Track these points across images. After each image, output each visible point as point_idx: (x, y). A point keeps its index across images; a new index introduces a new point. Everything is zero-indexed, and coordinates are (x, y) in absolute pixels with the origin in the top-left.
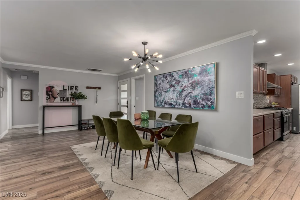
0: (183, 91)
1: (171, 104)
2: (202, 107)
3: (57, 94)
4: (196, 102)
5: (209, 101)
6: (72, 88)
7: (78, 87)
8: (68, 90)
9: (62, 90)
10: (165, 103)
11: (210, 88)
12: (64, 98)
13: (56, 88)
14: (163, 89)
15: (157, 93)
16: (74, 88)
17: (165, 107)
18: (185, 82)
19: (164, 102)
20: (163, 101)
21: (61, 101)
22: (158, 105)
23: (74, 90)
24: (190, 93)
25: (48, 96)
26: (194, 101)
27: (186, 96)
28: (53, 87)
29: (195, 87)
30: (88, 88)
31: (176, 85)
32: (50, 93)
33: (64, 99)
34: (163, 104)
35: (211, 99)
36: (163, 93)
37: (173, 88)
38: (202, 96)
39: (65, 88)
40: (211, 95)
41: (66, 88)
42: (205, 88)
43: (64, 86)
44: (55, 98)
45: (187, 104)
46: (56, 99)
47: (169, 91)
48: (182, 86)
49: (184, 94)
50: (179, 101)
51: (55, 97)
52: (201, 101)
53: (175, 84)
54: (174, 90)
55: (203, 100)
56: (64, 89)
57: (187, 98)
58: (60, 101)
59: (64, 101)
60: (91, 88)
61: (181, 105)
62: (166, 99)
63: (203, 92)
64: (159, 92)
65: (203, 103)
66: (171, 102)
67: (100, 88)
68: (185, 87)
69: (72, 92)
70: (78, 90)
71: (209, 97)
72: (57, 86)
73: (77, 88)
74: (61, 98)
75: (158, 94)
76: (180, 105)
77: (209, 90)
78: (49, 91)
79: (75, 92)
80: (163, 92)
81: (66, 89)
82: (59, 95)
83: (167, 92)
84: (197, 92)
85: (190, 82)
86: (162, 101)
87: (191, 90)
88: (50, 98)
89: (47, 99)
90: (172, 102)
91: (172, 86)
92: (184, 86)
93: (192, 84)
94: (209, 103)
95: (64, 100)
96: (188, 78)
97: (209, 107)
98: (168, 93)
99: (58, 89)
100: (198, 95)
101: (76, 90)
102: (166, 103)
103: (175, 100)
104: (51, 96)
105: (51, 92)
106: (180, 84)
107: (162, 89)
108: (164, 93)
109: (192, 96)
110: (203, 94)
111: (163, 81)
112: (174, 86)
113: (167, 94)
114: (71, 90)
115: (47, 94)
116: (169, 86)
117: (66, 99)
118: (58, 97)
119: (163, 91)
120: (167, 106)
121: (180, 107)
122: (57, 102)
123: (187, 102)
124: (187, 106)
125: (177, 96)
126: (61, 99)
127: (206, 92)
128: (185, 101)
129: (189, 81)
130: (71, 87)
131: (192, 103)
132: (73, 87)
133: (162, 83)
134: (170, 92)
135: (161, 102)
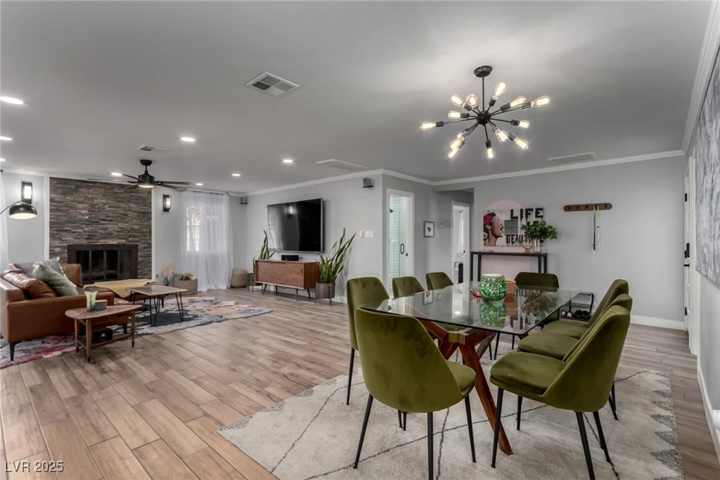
3: (501, 229)
6: (530, 214)
7: (542, 209)
8: (522, 217)
9: (510, 219)
12: (512, 236)
13: (498, 215)
16: (533, 214)
21: (508, 242)
23: (532, 219)
25: (486, 234)
28: (493, 215)
30: (568, 208)
32: (489, 227)
33: (512, 239)
39: (514, 215)
41: (517, 214)
43: (512, 211)
44: (497, 237)
46: (499, 239)
51: (497, 234)
56: (512, 217)
58: (505, 244)
59: (513, 242)
60: (578, 208)
67: (607, 206)
69: (528, 223)
70: (542, 217)
72: (501, 212)
73: (540, 211)
74: (507, 236)
78: (488, 224)
79: (535, 222)
81: (517, 218)
82: (503, 230)
88: (488, 237)
89: (485, 240)
95: (514, 240)
99: (503, 217)
101: (537, 216)
104: (490, 232)
105: (491, 224)
114: (527, 217)
115: (486, 230)
117: (517, 239)
118: (503, 235)
122: (501, 245)
126: (507, 239)
130: (527, 210)
132: (532, 210)
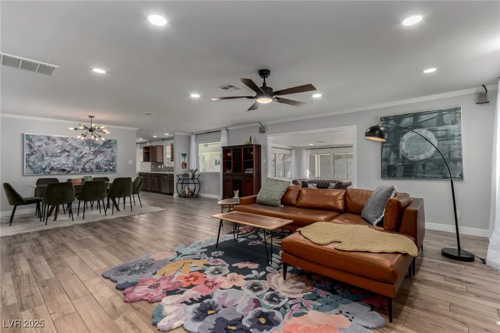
0: (82, 157)
1: (64, 170)
2: (105, 171)
4: (98, 167)
5: (111, 166)
10: (52, 169)
11: (112, 157)
15: (33, 157)
17: (52, 173)
18: (86, 149)
19: (48, 168)
20: (46, 166)
24: (91, 160)
26: (97, 166)
27: (87, 162)
29: (97, 155)
31: (72, 151)
34: (48, 170)
35: (113, 165)
36: (46, 158)
37: (67, 153)
38: (105, 162)
40: (112, 162)
42: (108, 157)
45: (88, 169)
47: (60, 156)
48: (81, 153)
49: (84, 160)
50: (77, 167)
52: (104, 166)
53: (70, 149)
54: (68, 156)
55: (105, 165)
57: (87, 164)
61: (80, 170)
62: (53, 164)
63: (105, 159)
64: (39, 156)
65: (106, 167)
66: (63, 168)
68: (86, 154)
71: (112, 163)
75: (37, 158)
76: (78, 170)
77: (111, 159)
80: (47, 156)
83: (57, 156)
84: (100, 159)
85: (92, 150)
86: (44, 167)
87: (94, 157)
90: (66, 168)
91: (64, 151)
92: (83, 153)
93: (95, 151)
94: (111, 168)
96: (90, 146)
97: (111, 170)
98: (58, 158)
100: (101, 162)
102: (54, 169)
103: (70, 165)
106: (78, 150)
107: (44, 153)
108: (49, 158)
109: (95, 162)
110: (106, 161)
111: (46, 144)
112: (68, 152)
113: (54, 159)
116: (59, 151)
119: (47, 154)
120: (55, 173)
121: (78, 172)
123: (88, 168)
124: (88, 171)
125: (73, 162)
127: (109, 159)
128: (86, 166)
129: (90, 149)
131: (94, 167)
133: (44, 146)
134: (62, 157)
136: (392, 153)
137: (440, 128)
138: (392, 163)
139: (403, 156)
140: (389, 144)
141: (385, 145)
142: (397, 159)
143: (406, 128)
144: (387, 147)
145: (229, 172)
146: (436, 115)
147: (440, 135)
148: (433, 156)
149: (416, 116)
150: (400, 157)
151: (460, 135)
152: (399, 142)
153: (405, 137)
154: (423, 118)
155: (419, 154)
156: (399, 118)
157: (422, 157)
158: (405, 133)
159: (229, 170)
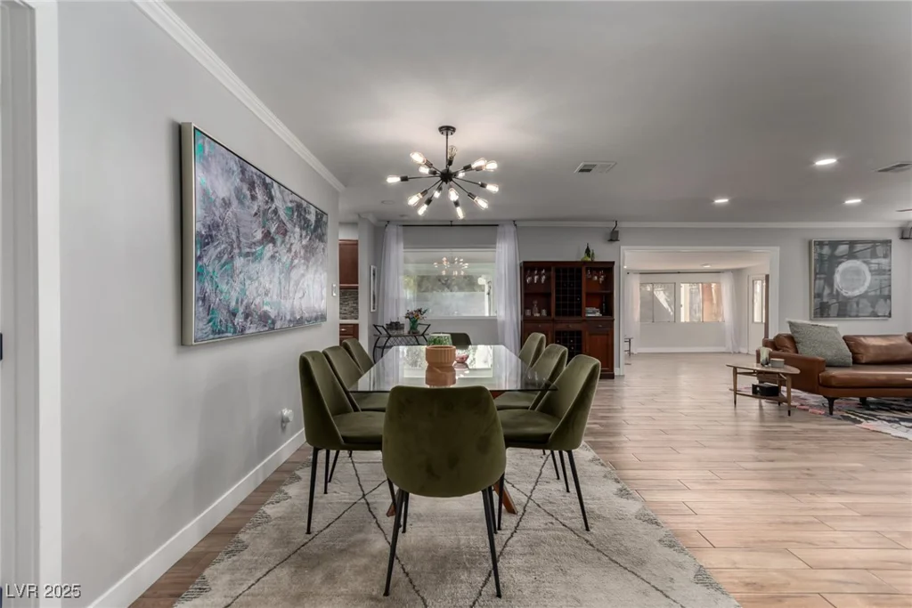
0: (292, 266)
1: (265, 318)
2: (315, 319)
11: (324, 271)
14: (238, 237)
15: (212, 252)
18: (296, 236)
20: (237, 301)
22: (214, 332)
31: (278, 240)
35: (323, 298)
36: (238, 262)
37: (271, 248)
38: (316, 289)
40: (323, 288)
45: (298, 312)
47: (259, 256)
48: (290, 249)
49: (294, 277)
50: (285, 303)
53: (275, 231)
54: (273, 257)
55: (317, 299)
61: (288, 316)
65: (317, 306)
68: (296, 254)
75: (219, 257)
80: (240, 254)
83: (256, 258)
86: (233, 304)
90: (269, 309)
91: (268, 236)
92: (293, 250)
94: (322, 307)
96: (301, 228)
97: (322, 316)
98: (257, 266)
102: (251, 313)
103: (275, 298)
106: (287, 238)
107: (234, 237)
108: (242, 260)
111: (238, 195)
112: (273, 241)
113: (252, 268)
116: (259, 234)
119: (238, 246)
120: (252, 329)
121: (286, 323)
123: (297, 307)
125: (279, 282)
128: (295, 302)
129: (301, 237)
133: (235, 204)
134: (263, 262)
135: (229, 311)
136: (826, 287)
137: (874, 261)
138: (825, 300)
139: (837, 291)
140: (823, 276)
141: (818, 276)
142: (831, 294)
143: (842, 257)
144: (820, 279)
145: (538, 315)
146: (870, 245)
147: (873, 269)
148: (866, 292)
149: (852, 243)
150: (835, 293)
151: (890, 270)
152: (833, 273)
153: (841, 268)
154: (859, 247)
155: (853, 289)
156: (834, 244)
157: (857, 293)
158: (840, 263)
159: (540, 312)
